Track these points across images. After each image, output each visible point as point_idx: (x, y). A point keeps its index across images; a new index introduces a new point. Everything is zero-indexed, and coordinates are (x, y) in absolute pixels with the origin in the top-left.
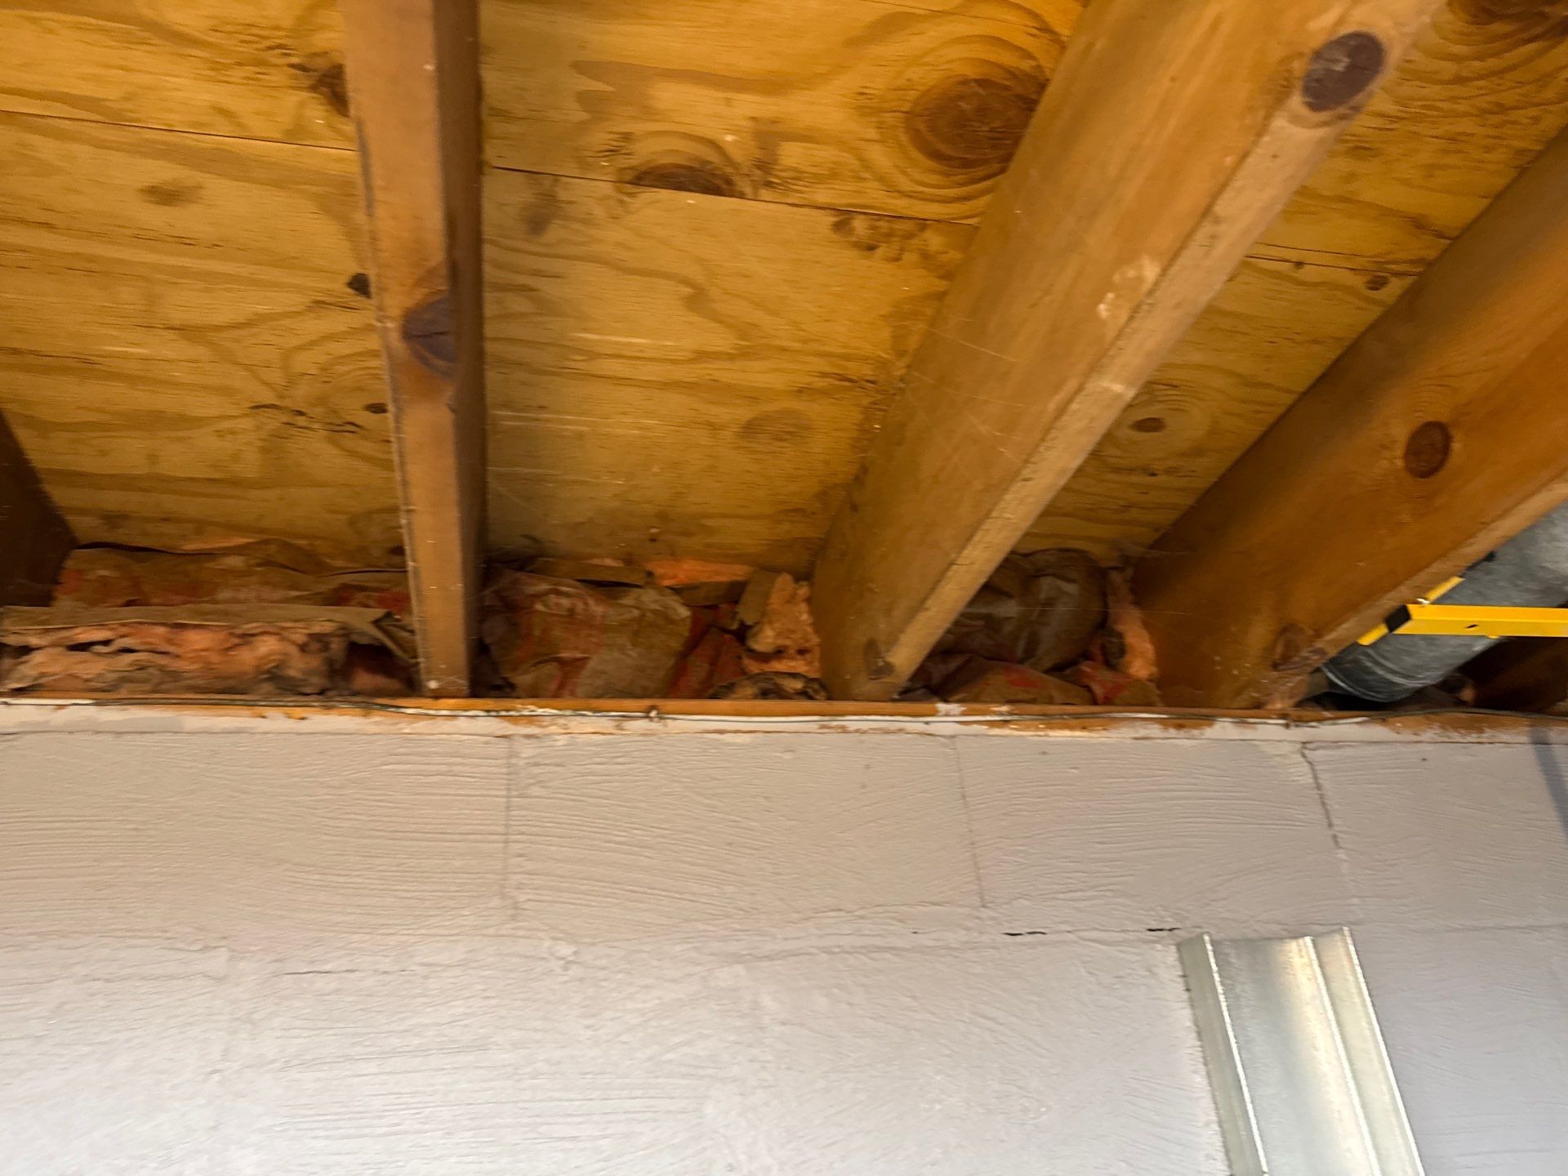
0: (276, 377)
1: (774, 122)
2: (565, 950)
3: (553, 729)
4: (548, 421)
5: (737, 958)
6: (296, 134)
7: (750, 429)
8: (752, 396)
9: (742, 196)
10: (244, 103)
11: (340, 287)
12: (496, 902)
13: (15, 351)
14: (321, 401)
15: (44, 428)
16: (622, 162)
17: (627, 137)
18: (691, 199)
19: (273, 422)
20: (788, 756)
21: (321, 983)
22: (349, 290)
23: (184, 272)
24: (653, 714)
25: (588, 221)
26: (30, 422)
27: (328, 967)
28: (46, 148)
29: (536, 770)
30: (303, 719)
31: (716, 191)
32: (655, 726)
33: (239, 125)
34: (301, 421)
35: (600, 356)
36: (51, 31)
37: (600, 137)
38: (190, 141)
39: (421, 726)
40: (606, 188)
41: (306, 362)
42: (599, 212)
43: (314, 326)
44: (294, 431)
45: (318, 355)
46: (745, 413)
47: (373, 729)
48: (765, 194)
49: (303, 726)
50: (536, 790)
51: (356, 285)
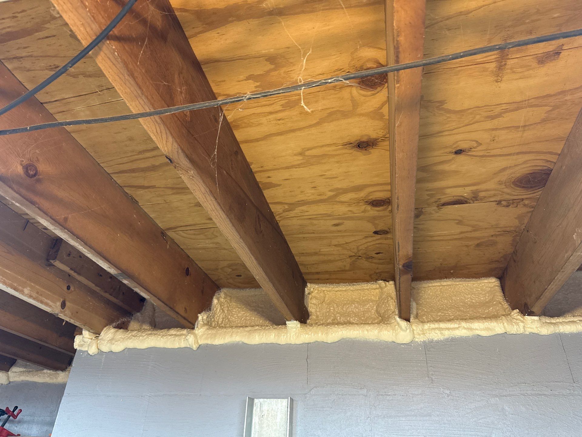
0: (356, 251)
1: (476, 190)
4: (420, 250)
6: (364, 211)
7: (478, 245)
9: (470, 203)
10: (354, 209)
11: (371, 233)
13: (303, 253)
14: (365, 254)
16: (438, 203)
17: (439, 199)
18: (456, 206)
19: (354, 259)
22: (373, 234)
23: (339, 236)
25: (431, 213)
31: (464, 203)
33: (353, 212)
34: (360, 258)
35: (434, 236)
37: (433, 200)
38: (343, 216)
40: (435, 208)
41: (363, 247)
42: (433, 212)
43: (364, 241)
44: (358, 260)
45: (366, 246)
46: (477, 242)
48: (475, 202)
51: (376, 233)
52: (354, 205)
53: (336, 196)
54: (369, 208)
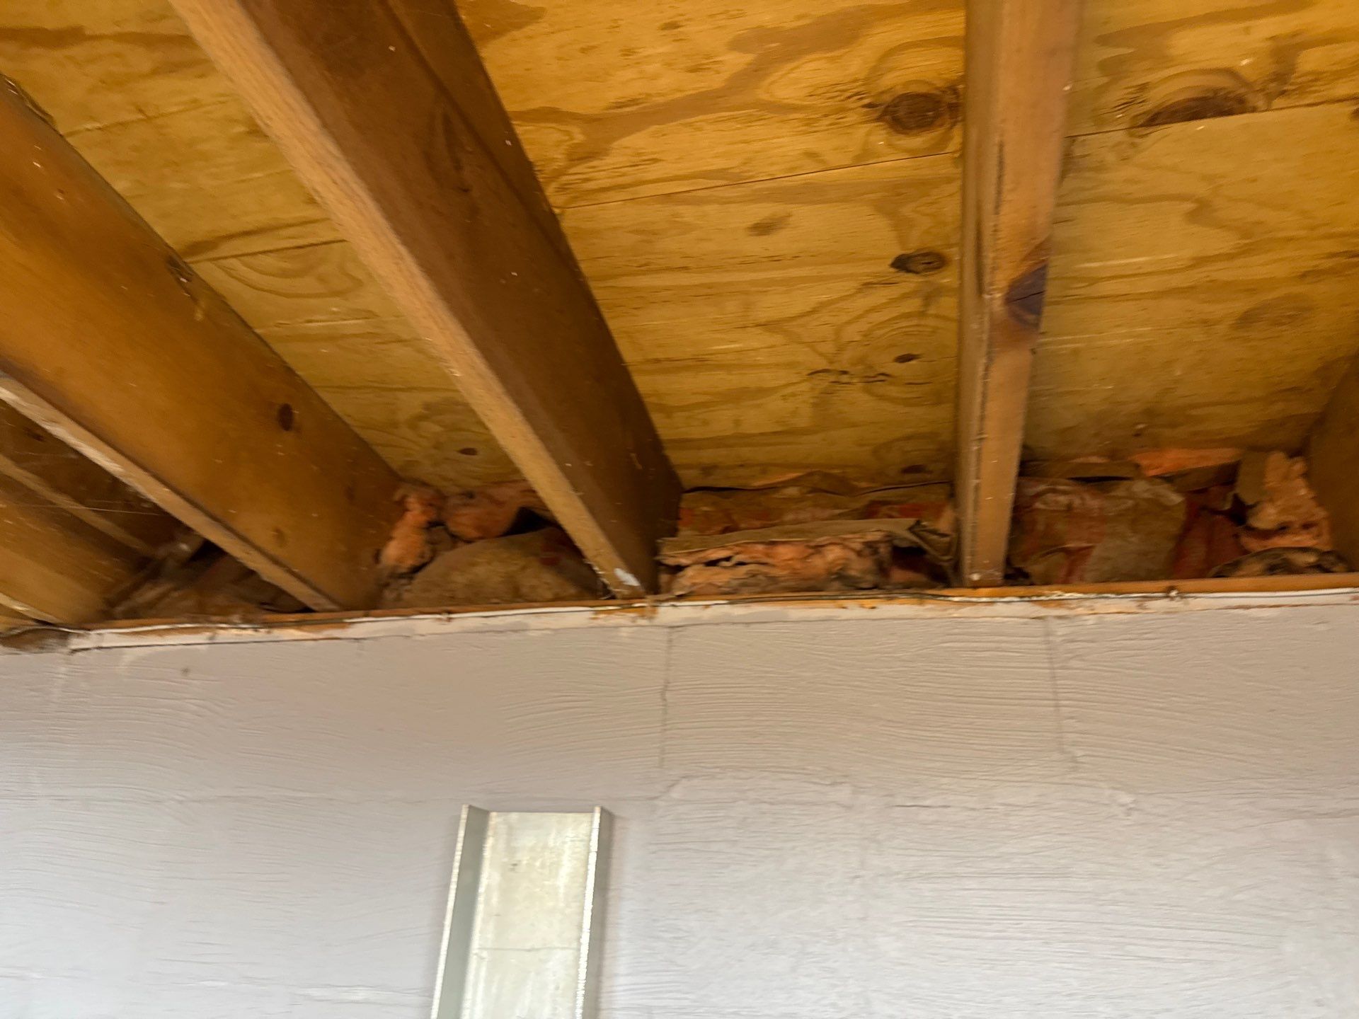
0: (828, 348)
1: (1294, 35)
2: (1126, 798)
3: (1080, 611)
4: (1046, 344)
5: (1296, 814)
6: (864, 157)
7: (1246, 320)
8: (1251, 288)
9: (1254, 110)
10: (823, 143)
11: (885, 268)
12: (1056, 756)
13: (657, 361)
14: (861, 360)
15: (667, 411)
16: (1137, 109)
17: (1143, 88)
18: (1200, 126)
19: (823, 382)
20: (1322, 628)
21: (924, 815)
22: (892, 270)
23: (772, 282)
24: (1173, 593)
25: (1100, 168)
26: (662, 408)
27: (927, 803)
28: (688, 213)
29: (1071, 646)
30: (873, 608)
31: (1230, 113)
32: (1177, 604)
33: (823, 162)
34: (845, 378)
35: (1102, 279)
36: (700, 129)
37: (1118, 94)
38: (786, 183)
39: (967, 611)
40: (1120, 136)
41: (852, 333)
42: (1111, 158)
43: (862, 303)
44: (838, 387)
45: (863, 325)
46: (1240, 305)
47: (929, 615)
48: (1278, 103)
49: (874, 614)
50: (1074, 663)
51: (902, 264)
52: (826, 122)
53: (756, 72)
54: (880, 137)
